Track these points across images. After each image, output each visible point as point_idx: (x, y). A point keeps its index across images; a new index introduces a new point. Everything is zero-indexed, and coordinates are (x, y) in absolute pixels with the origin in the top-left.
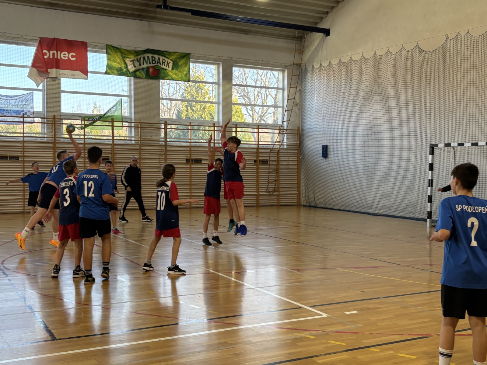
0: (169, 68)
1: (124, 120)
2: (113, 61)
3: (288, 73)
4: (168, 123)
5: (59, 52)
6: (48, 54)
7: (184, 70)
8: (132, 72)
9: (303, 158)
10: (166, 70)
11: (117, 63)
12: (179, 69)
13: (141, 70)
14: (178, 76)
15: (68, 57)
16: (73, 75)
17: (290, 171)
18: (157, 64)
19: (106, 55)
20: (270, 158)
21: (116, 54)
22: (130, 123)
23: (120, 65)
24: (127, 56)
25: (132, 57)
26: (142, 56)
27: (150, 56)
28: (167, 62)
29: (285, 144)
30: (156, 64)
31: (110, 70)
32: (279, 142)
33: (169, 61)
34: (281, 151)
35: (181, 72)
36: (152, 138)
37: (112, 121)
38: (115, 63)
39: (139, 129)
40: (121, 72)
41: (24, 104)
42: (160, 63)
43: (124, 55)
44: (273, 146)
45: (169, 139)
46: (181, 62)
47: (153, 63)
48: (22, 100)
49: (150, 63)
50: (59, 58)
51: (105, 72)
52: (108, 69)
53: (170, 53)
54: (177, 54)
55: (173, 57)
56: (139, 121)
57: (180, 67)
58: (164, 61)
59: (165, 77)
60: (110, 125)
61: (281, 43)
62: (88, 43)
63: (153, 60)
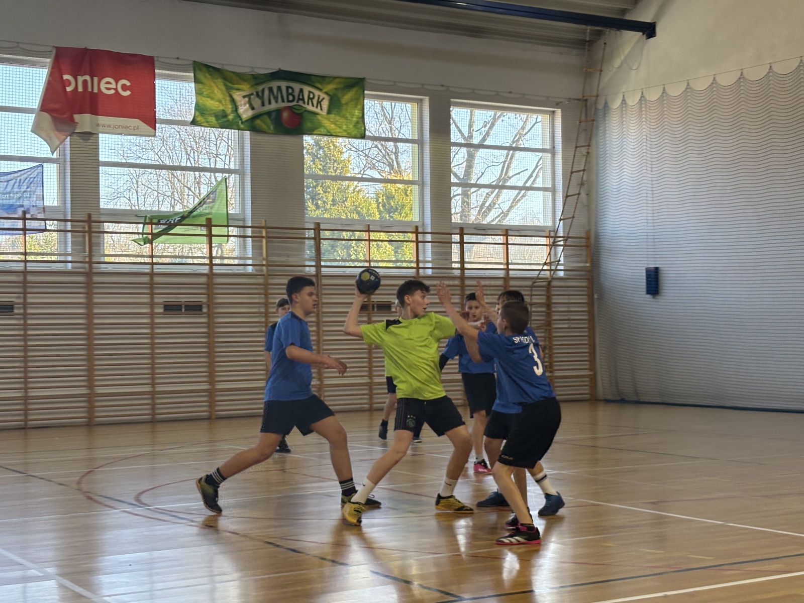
0: (321, 109)
1: (231, 223)
2: (208, 97)
3: (562, 118)
4: (322, 227)
5: (96, 79)
6: (74, 83)
7: (353, 115)
8: (247, 121)
9: (601, 298)
10: (315, 114)
11: (217, 101)
12: (343, 112)
13: (266, 117)
14: (339, 127)
15: (116, 89)
16: (127, 127)
17: (573, 326)
18: (298, 102)
19: (193, 85)
20: (531, 299)
21: (214, 82)
22: (242, 229)
23: (223, 105)
24: (236, 86)
25: (246, 89)
26: (266, 86)
27: (283, 84)
28: (319, 98)
29: (562, 267)
30: (295, 103)
31: (202, 116)
32: (550, 264)
34: (554, 283)
35: (346, 118)
36: (290, 259)
37: (209, 225)
38: (212, 102)
39: (264, 241)
40: (224, 121)
41: (25, 192)
42: (303, 99)
43: (230, 85)
44: (538, 272)
45: (326, 261)
46: (345, 97)
47: (289, 101)
48: (20, 182)
49: (283, 101)
50: (96, 91)
51: (191, 119)
52: (197, 113)
53: (323, 79)
54: (337, 80)
55: (330, 87)
56: (263, 225)
57: (344, 107)
58: (311, 96)
59: (314, 130)
60: (205, 233)
61: (547, 54)
62: (156, 59)
63: (288, 94)
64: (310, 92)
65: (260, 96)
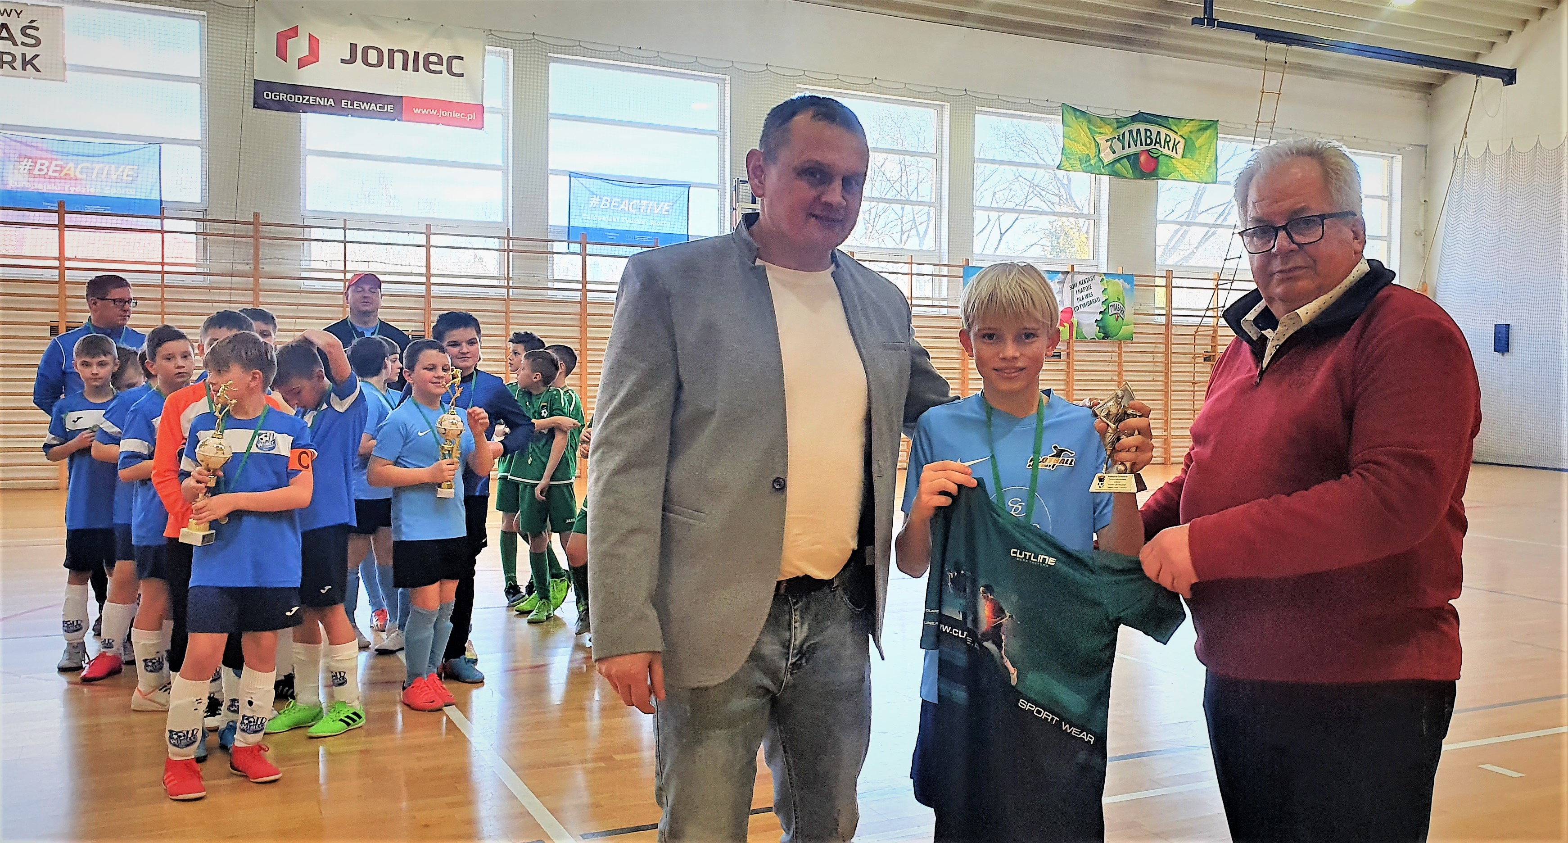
0: (1176, 153)
2: (1075, 141)
7: (1206, 158)
8: (1107, 165)
10: (1171, 157)
11: (1082, 145)
12: (1197, 156)
13: (1125, 159)
14: (1192, 171)
18: (1155, 145)
19: (1061, 127)
21: (1080, 126)
24: (1098, 130)
25: (1108, 131)
26: (1126, 129)
27: (1143, 127)
28: (1175, 141)
30: (1152, 146)
31: (1067, 160)
33: (1178, 139)
35: (1199, 162)
36: (1141, 307)
40: (1090, 166)
42: (1160, 143)
43: (1092, 127)
45: (1177, 309)
47: (1146, 144)
49: (1142, 145)
52: (1063, 157)
54: (1192, 123)
55: (1185, 130)
57: (1198, 151)
58: (1168, 139)
59: (1168, 175)
63: (1147, 137)
64: (1167, 135)
65: (1121, 139)
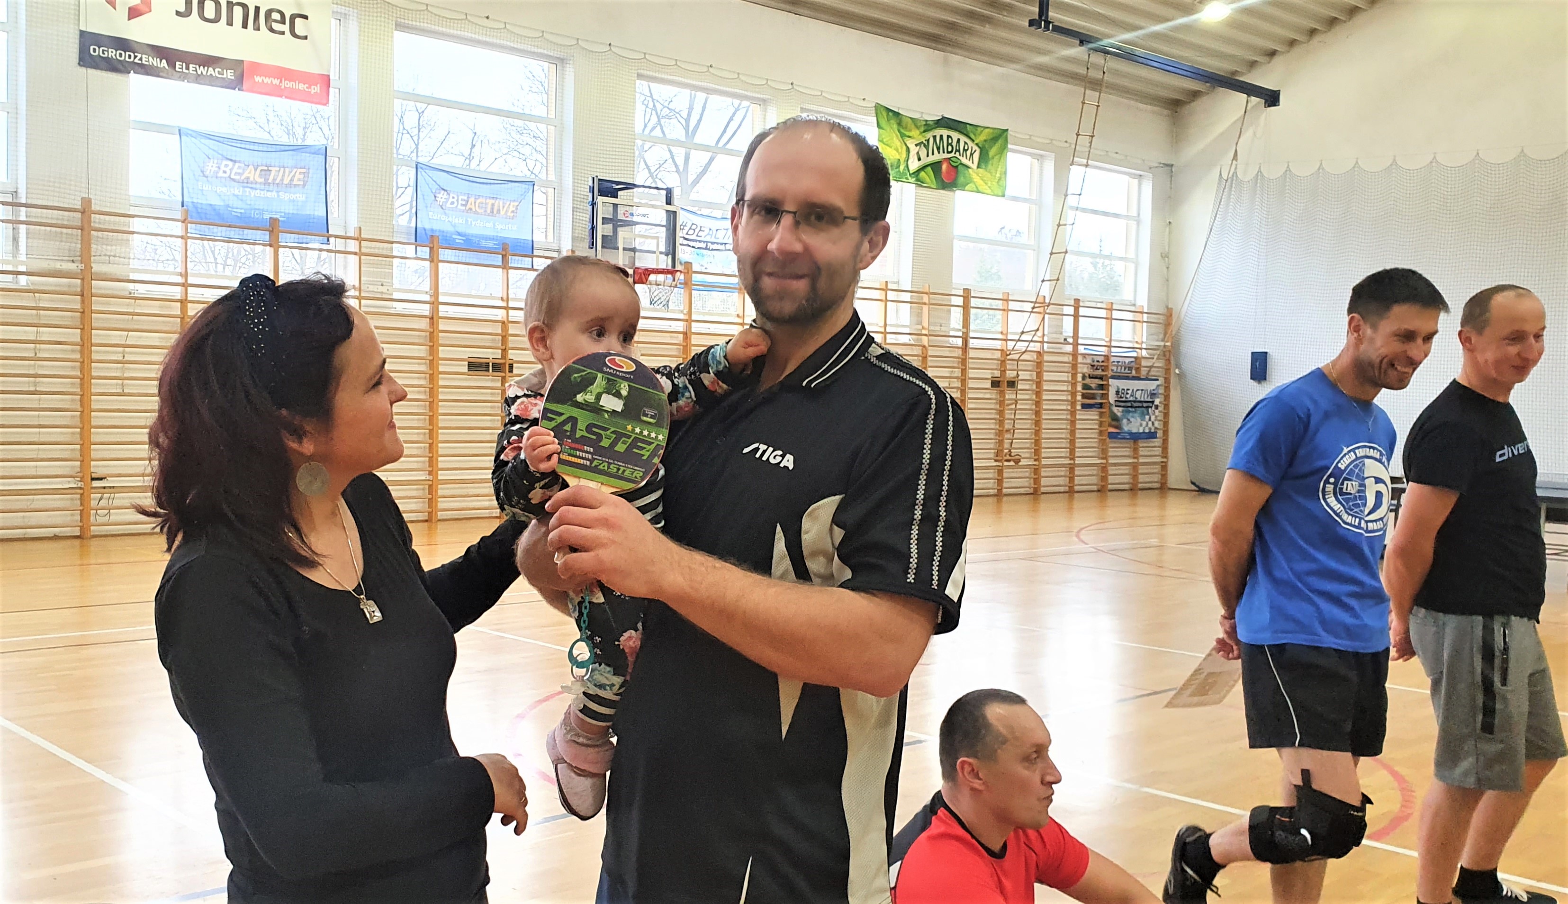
0: (972, 162)
2: (887, 145)
4: (973, 294)
7: (997, 170)
8: (916, 174)
10: (968, 167)
11: (895, 150)
12: (990, 167)
13: (929, 169)
14: (986, 183)
18: (955, 153)
21: (892, 128)
23: (899, 154)
24: (908, 134)
25: (916, 135)
26: (929, 135)
27: (945, 132)
28: (972, 150)
30: (952, 155)
33: (975, 148)
35: (992, 174)
36: (943, 329)
38: (891, 150)
42: (959, 151)
46: (992, 150)
47: (948, 152)
49: (944, 152)
54: (987, 130)
55: (980, 139)
57: (990, 162)
58: (966, 148)
59: (965, 186)
63: (948, 144)
64: (966, 143)
65: (927, 147)
